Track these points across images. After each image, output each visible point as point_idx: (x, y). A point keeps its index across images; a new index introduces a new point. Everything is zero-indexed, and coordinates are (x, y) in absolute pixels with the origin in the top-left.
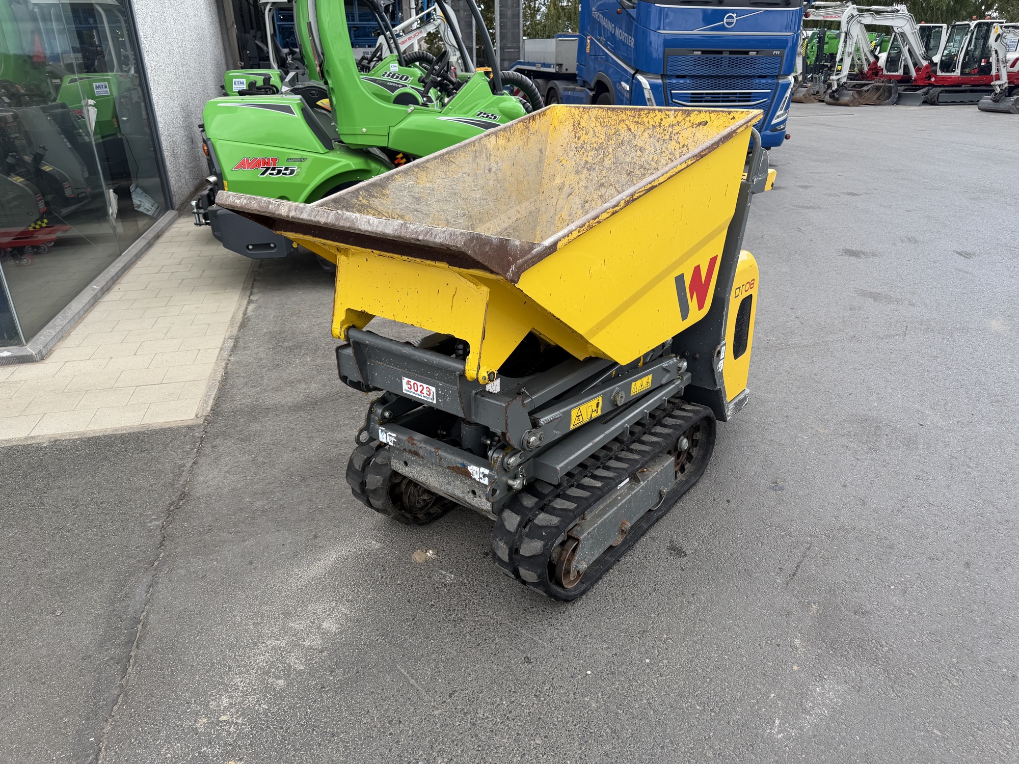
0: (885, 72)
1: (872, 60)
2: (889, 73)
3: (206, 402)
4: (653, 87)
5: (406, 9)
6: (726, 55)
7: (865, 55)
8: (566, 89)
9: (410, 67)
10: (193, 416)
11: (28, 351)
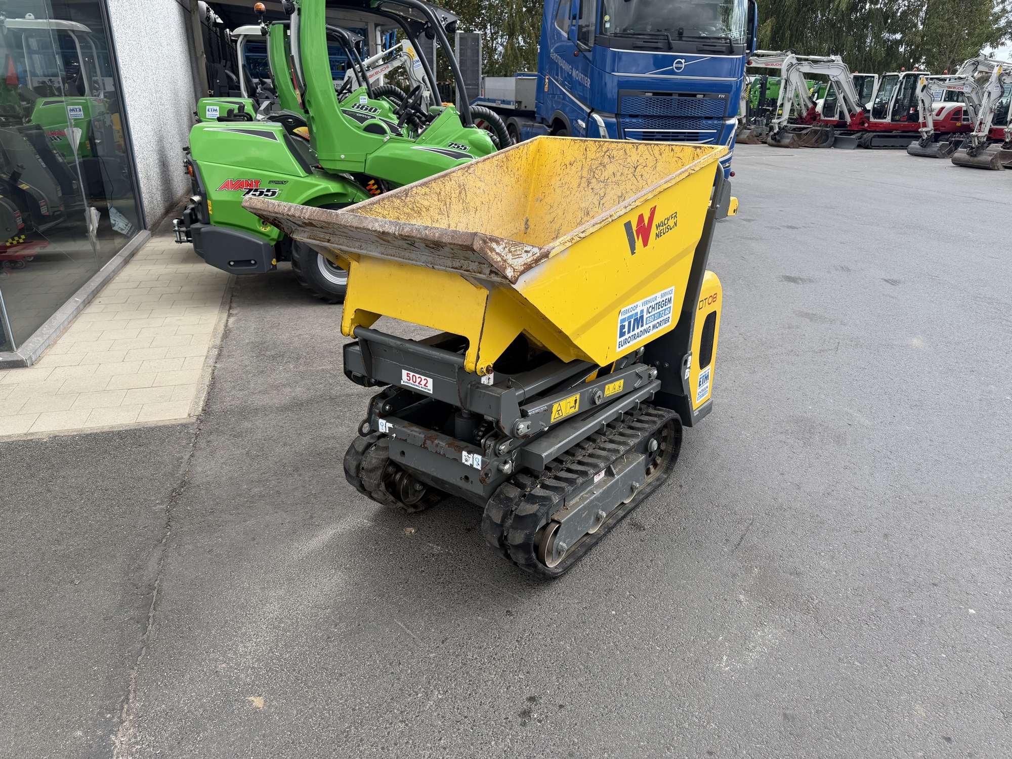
0: (822, 118)
1: (810, 105)
2: (826, 118)
3: (197, 403)
4: (608, 125)
5: (372, 45)
6: (675, 97)
7: (804, 101)
8: (525, 126)
9: (379, 100)
10: (186, 416)
11: (19, 357)
